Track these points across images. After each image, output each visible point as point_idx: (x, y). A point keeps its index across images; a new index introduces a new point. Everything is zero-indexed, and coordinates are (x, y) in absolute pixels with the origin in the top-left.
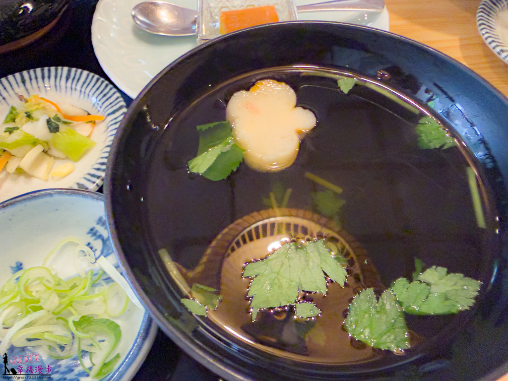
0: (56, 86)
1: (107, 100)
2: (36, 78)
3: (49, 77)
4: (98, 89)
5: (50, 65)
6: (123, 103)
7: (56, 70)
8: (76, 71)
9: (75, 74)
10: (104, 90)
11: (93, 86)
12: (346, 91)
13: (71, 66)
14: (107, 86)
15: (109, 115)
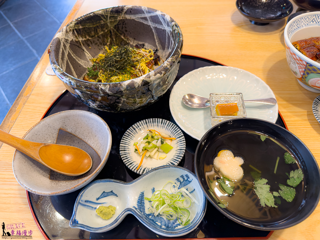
0: (157, 125)
1: (177, 132)
2: (151, 122)
3: (155, 122)
4: (173, 128)
5: (155, 118)
6: (183, 134)
7: (158, 120)
8: (165, 121)
9: (164, 122)
10: (175, 128)
11: (171, 127)
12: (263, 140)
13: (163, 118)
14: (176, 127)
15: (178, 138)
